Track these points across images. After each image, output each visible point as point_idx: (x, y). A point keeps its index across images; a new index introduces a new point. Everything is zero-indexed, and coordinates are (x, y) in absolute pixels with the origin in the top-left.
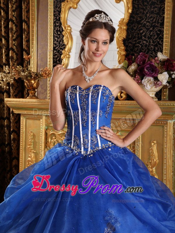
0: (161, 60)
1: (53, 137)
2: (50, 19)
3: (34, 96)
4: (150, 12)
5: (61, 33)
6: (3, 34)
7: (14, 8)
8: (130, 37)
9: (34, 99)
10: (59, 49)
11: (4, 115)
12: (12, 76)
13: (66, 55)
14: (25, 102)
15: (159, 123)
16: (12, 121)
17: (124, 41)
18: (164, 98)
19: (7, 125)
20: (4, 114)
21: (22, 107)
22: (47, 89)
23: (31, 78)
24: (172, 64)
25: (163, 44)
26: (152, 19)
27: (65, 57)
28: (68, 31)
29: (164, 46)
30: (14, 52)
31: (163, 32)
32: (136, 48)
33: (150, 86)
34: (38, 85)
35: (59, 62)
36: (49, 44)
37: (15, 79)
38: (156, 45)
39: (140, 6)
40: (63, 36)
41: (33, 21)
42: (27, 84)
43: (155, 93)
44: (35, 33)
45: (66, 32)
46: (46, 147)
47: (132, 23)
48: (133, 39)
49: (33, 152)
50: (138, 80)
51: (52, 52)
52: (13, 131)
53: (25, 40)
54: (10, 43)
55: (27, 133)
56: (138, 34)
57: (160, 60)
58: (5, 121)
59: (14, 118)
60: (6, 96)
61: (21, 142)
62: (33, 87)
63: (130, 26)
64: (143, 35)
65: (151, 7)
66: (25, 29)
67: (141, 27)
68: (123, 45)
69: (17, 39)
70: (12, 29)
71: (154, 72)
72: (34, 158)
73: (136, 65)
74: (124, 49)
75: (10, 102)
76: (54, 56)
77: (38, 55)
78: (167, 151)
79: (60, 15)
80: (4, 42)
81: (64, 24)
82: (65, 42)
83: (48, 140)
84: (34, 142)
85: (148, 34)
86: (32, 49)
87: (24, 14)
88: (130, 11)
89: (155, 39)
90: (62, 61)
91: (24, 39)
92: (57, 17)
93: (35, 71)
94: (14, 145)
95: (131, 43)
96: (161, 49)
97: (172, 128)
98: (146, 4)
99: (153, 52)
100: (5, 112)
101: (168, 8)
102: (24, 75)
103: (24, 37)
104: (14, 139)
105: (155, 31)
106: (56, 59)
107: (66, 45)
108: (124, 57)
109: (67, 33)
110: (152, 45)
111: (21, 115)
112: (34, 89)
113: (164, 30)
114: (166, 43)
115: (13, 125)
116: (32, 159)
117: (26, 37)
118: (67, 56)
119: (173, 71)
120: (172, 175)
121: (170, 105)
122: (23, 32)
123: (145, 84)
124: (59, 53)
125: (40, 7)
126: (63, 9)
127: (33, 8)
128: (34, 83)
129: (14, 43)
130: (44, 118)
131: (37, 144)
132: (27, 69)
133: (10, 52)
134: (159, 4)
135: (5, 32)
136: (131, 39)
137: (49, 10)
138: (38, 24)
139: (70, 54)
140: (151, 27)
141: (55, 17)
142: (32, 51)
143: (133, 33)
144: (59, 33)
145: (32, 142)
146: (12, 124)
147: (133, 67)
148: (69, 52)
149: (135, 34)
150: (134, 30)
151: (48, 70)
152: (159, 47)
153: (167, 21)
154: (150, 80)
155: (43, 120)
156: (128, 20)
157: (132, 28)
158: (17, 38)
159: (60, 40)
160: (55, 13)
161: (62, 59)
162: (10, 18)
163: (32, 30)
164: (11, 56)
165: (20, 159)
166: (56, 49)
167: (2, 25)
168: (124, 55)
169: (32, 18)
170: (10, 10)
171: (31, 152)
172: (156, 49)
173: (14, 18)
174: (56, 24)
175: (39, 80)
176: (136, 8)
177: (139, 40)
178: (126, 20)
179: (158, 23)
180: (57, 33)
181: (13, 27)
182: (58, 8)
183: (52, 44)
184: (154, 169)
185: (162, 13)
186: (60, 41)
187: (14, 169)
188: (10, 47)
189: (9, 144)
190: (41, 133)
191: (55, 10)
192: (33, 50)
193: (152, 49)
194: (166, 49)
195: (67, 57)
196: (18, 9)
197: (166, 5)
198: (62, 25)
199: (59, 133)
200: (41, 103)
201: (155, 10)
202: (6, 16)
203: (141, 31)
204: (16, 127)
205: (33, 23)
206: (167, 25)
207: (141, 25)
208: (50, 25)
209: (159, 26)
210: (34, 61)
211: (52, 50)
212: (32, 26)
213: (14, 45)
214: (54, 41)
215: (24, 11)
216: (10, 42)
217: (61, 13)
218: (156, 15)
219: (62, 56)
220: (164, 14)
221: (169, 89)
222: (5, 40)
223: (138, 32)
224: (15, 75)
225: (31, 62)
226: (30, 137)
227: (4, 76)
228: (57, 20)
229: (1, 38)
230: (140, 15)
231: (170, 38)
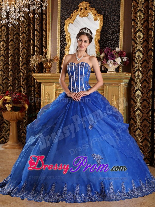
3: (49, 72)
4: (112, 26)
5: (64, 36)
6: (32, 37)
7: (38, 23)
8: (102, 39)
10: (64, 46)
11: (32, 84)
12: (37, 61)
14: (44, 75)
15: (116, 85)
16: (36, 87)
17: (99, 41)
19: (33, 90)
22: (56, 68)
23: (48, 62)
24: (123, 53)
25: (119, 43)
26: (113, 30)
30: (38, 47)
31: (119, 37)
32: (105, 45)
34: (52, 66)
35: (63, 53)
37: (38, 63)
38: (116, 44)
39: (107, 23)
40: (66, 38)
42: (45, 65)
43: (115, 69)
47: (103, 32)
48: (104, 40)
50: (105, 62)
51: (60, 47)
52: (37, 93)
53: (44, 41)
55: (45, 93)
58: (32, 88)
59: (37, 85)
60: (33, 72)
63: (102, 33)
64: (109, 38)
65: (113, 23)
66: (44, 34)
68: (98, 43)
70: (37, 35)
71: (113, 58)
73: (104, 54)
74: (99, 46)
75: (36, 75)
76: (60, 50)
77: (52, 49)
80: (32, 42)
81: (66, 32)
82: (67, 42)
84: (49, 98)
85: (112, 37)
88: (102, 25)
89: (115, 40)
90: (65, 53)
92: (62, 28)
93: (50, 58)
95: (102, 42)
96: (118, 45)
97: (123, 87)
98: (110, 21)
99: (114, 47)
100: (32, 82)
101: (122, 24)
102: (44, 60)
103: (43, 39)
104: (37, 98)
105: (115, 36)
107: (67, 44)
108: (99, 50)
109: (68, 37)
110: (114, 43)
111: (42, 83)
112: (49, 68)
114: (121, 42)
115: (37, 89)
117: (45, 39)
118: (68, 50)
119: (124, 57)
121: (121, 75)
122: (43, 36)
124: (63, 48)
125: (53, 22)
126: (65, 24)
128: (49, 65)
129: (38, 42)
130: (55, 84)
132: (45, 57)
133: (36, 48)
134: (117, 22)
135: (33, 36)
136: (102, 40)
137: (58, 24)
139: (70, 48)
140: (113, 34)
144: (63, 37)
150: (104, 36)
151: (57, 58)
153: (121, 31)
154: (111, 62)
155: (54, 86)
158: (39, 40)
160: (61, 26)
162: (36, 29)
163: (48, 35)
164: (36, 50)
166: (62, 45)
167: (31, 33)
168: (99, 49)
169: (48, 28)
170: (36, 24)
172: (116, 45)
173: (38, 28)
174: (62, 32)
175: (52, 63)
176: (105, 24)
177: (107, 41)
178: (100, 30)
179: (117, 32)
180: (62, 37)
182: (63, 23)
183: (60, 43)
185: (118, 26)
186: (64, 41)
188: (35, 45)
190: (53, 93)
191: (61, 24)
192: (48, 46)
193: (113, 45)
194: (121, 45)
196: (40, 24)
197: (120, 22)
201: (115, 25)
202: (34, 28)
203: (108, 36)
204: (39, 90)
206: (121, 33)
207: (108, 33)
208: (58, 33)
210: (49, 53)
212: (48, 33)
213: (38, 44)
214: (60, 41)
215: (44, 25)
216: (36, 42)
217: (65, 26)
218: (115, 28)
219: (65, 50)
220: (120, 27)
223: (106, 36)
224: (39, 60)
225: (47, 53)
226: (47, 96)
227: (33, 60)
228: (62, 29)
229: (30, 40)
230: (107, 27)
231: (123, 40)
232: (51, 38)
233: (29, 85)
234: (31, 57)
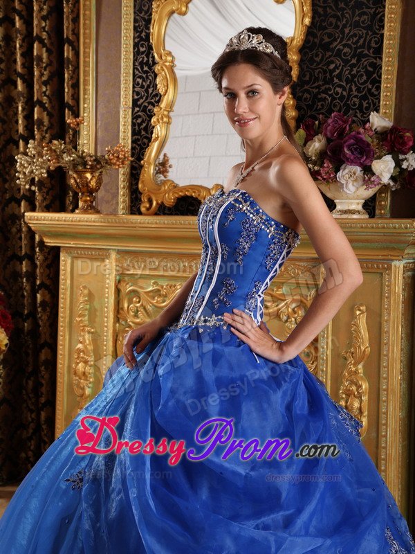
0: (378, 129)
1: (134, 299)
2: (127, 37)
3: (92, 208)
4: (351, 23)
5: (150, 68)
6: (19, 69)
7: (44, 13)
9: (91, 214)
10: (146, 104)
11: (21, 250)
12: (43, 162)
13: (162, 118)
14: (72, 221)
15: (372, 268)
16: (38, 263)
17: (294, 87)
18: (381, 213)
19: (27, 271)
20: (21, 247)
21: (65, 232)
22: (118, 193)
23: (85, 168)
24: (402, 137)
25: (379, 93)
26: (355, 39)
27: (161, 121)
28: (167, 64)
29: (382, 98)
30: (45, 109)
31: (381, 68)
32: (320, 104)
33: (353, 184)
34: (100, 184)
35: (147, 132)
36: (122, 93)
37: (48, 171)
38: (364, 98)
39: (329, 10)
40: (156, 75)
41: (87, 41)
42: (76, 181)
43: (364, 201)
44: (93, 67)
45: (162, 67)
46: (117, 319)
47: (312, 48)
48: (314, 83)
49: (89, 332)
50: (328, 172)
51: (131, 110)
52: (42, 285)
53: (68, 83)
54: (35, 89)
55: (75, 289)
56: (325, 72)
57: (376, 129)
58: (21, 263)
59: (44, 256)
60: (25, 207)
61: (61, 310)
62: (89, 187)
64: (335, 73)
65: (354, 13)
66: (68, 58)
67: (330, 56)
68: (290, 96)
69: (52, 80)
70: (40, 58)
71: (364, 156)
72: (90, 344)
73: (324, 141)
74: (293, 105)
75: (37, 220)
76: (134, 121)
77: (99, 117)
78: (389, 328)
79: (149, 29)
80: (20, 86)
81: (158, 49)
82: (161, 88)
83: (123, 305)
84: (90, 308)
85: (347, 72)
86: (84, 104)
87: (67, 24)
88: (307, 21)
89: (361, 84)
90: (154, 131)
91: (66, 80)
92: (141, 32)
93: (92, 152)
94: (42, 316)
95: (307, 91)
96: (374, 104)
97: (401, 278)
98: (342, 5)
99: (358, 111)
100: (24, 242)
101: (393, 16)
102: (70, 161)
103: (66, 75)
104: (43, 303)
105: (361, 66)
106: (139, 127)
107: (161, 96)
108: (293, 123)
109: (165, 68)
110: (356, 96)
111: (61, 249)
112: (91, 192)
113: (383, 64)
114: (387, 92)
115: (42, 271)
116: (85, 347)
117: (72, 77)
118: (165, 119)
119: (405, 153)
120: (400, 380)
121: (399, 228)
122: (65, 66)
123: (343, 182)
124: (145, 112)
125: (104, 10)
126: (155, 16)
127: (87, 12)
128: (91, 179)
129: (44, 89)
130: (113, 255)
131: (98, 314)
132: (75, 147)
133: (36, 109)
134: (372, 6)
135: (23, 65)
136: (307, 83)
137: (124, 17)
138: (99, 48)
139: (171, 114)
140: (353, 57)
141: (138, 34)
142: (84, 108)
143: (313, 70)
144: (146, 68)
145: (86, 309)
146: (38, 270)
147: (317, 145)
148: (169, 112)
149: (317, 71)
150: (315, 64)
151: (122, 151)
152: (370, 101)
153: (389, 44)
154: (355, 174)
155: (112, 262)
156: (302, 40)
157: (312, 58)
158: (50, 78)
159: (148, 83)
160: (137, 25)
161: (154, 127)
162: (37, 34)
163: (85, 62)
164: (38, 118)
165: (60, 347)
166: (139, 103)
167: (18, 50)
168: (293, 118)
169: (84, 34)
170: (37, 17)
171: (83, 330)
172: (365, 105)
173: (45, 33)
174: (139, 49)
175: (101, 173)
176: (320, 15)
177: (327, 86)
178: (298, 42)
179: (369, 49)
180: (142, 68)
181: (42, 55)
182: (143, 13)
183: (131, 92)
184: (360, 366)
185: (378, 25)
186: (149, 87)
187: (43, 368)
188: (35, 99)
189: (33, 314)
190: (107, 290)
191: (137, 17)
192: (86, 105)
193: (355, 105)
194: (386, 104)
195: (164, 123)
196: (54, 15)
197: (387, 9)
198: (152, 50)
199: (147, 288)
200: (109, 222)
201: (362, 19)
202: (27, 30)
203: (332, 66)
204: (48, 275)
205: (87, 46)
206: (389, 52)
207: (331, 54)
208: (126, 52)
209: (372, 55)
210: (89, 131)
211: (131, 106)
212: (84, 52)
213: (45, 95)
214: (134, 87)
215: (68, 19)
216: (36, 87)
217: (152, 24)
218: (365, 32)
219: (154, 120)
220: (383, 29)
221: (393, 192)
222: (24, 82)
223: (325, 68)
224: (49, 160)
225: (82, 133)
226: (81, 299)
227: (27, 161)
228: (141, 39)
229: (14, 77)
230: (330, 30)
231: (395, 81)
232: (97, 73)
233: (9, 253)
234: (18, 147)
